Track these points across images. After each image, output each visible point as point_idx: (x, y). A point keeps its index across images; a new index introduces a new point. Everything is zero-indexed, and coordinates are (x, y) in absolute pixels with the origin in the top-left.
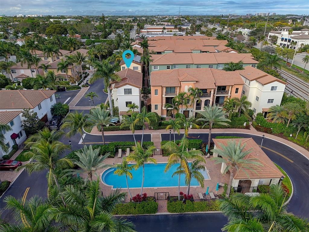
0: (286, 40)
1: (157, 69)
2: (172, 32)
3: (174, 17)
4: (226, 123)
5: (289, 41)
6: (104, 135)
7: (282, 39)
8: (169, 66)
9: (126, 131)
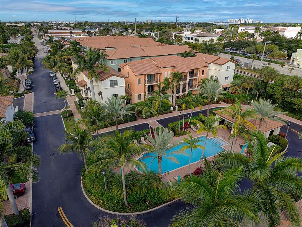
0: (189, 38)
1: (115, 63)
2: (81, 36)
3: (71, 23)
4: (222, 96)
5: (192, 39)
6: (99, 133)
7: (186, 38)
8: (126, 60)
9: (121, 125)
